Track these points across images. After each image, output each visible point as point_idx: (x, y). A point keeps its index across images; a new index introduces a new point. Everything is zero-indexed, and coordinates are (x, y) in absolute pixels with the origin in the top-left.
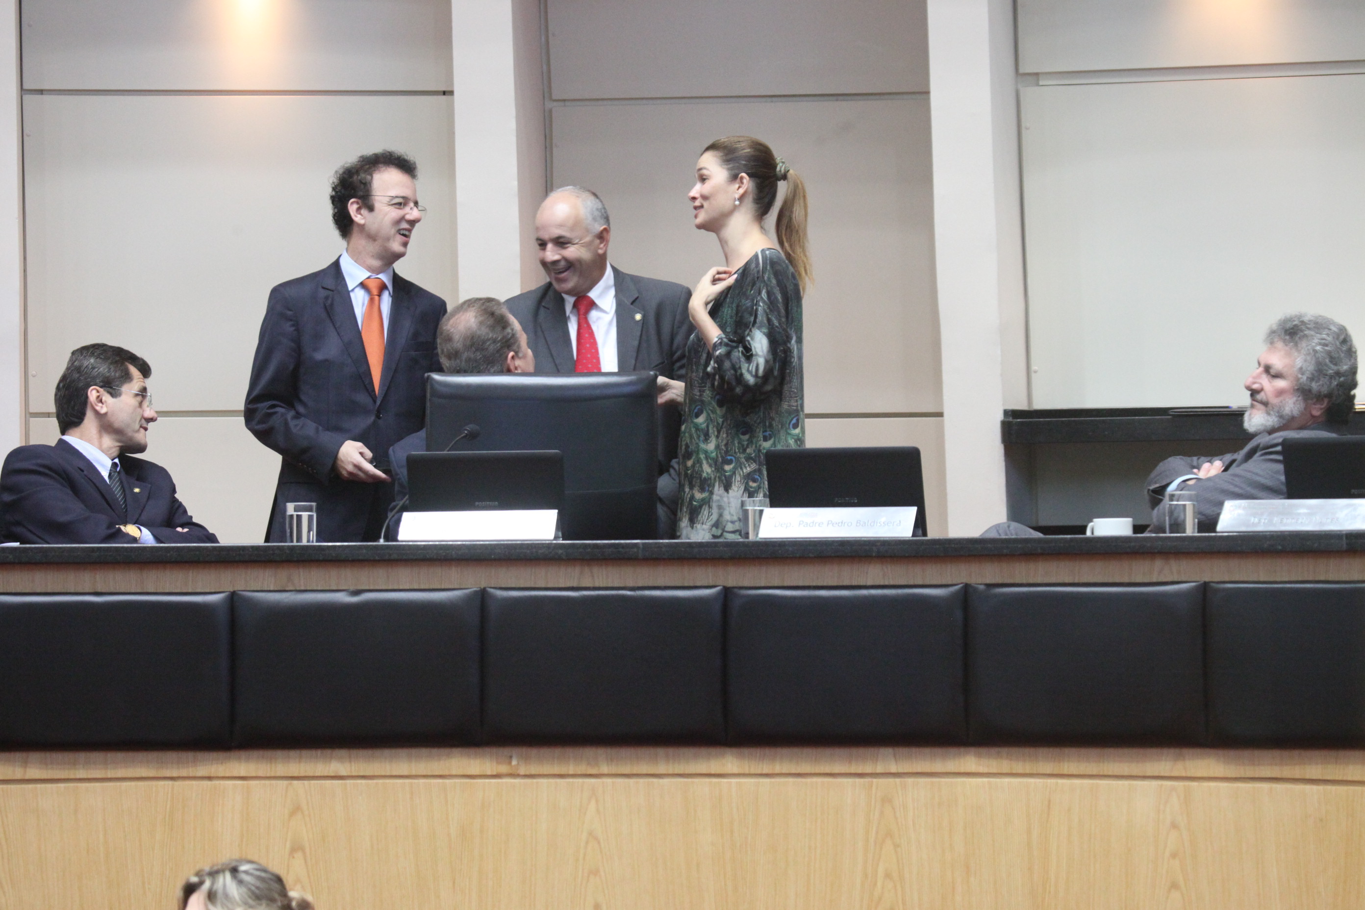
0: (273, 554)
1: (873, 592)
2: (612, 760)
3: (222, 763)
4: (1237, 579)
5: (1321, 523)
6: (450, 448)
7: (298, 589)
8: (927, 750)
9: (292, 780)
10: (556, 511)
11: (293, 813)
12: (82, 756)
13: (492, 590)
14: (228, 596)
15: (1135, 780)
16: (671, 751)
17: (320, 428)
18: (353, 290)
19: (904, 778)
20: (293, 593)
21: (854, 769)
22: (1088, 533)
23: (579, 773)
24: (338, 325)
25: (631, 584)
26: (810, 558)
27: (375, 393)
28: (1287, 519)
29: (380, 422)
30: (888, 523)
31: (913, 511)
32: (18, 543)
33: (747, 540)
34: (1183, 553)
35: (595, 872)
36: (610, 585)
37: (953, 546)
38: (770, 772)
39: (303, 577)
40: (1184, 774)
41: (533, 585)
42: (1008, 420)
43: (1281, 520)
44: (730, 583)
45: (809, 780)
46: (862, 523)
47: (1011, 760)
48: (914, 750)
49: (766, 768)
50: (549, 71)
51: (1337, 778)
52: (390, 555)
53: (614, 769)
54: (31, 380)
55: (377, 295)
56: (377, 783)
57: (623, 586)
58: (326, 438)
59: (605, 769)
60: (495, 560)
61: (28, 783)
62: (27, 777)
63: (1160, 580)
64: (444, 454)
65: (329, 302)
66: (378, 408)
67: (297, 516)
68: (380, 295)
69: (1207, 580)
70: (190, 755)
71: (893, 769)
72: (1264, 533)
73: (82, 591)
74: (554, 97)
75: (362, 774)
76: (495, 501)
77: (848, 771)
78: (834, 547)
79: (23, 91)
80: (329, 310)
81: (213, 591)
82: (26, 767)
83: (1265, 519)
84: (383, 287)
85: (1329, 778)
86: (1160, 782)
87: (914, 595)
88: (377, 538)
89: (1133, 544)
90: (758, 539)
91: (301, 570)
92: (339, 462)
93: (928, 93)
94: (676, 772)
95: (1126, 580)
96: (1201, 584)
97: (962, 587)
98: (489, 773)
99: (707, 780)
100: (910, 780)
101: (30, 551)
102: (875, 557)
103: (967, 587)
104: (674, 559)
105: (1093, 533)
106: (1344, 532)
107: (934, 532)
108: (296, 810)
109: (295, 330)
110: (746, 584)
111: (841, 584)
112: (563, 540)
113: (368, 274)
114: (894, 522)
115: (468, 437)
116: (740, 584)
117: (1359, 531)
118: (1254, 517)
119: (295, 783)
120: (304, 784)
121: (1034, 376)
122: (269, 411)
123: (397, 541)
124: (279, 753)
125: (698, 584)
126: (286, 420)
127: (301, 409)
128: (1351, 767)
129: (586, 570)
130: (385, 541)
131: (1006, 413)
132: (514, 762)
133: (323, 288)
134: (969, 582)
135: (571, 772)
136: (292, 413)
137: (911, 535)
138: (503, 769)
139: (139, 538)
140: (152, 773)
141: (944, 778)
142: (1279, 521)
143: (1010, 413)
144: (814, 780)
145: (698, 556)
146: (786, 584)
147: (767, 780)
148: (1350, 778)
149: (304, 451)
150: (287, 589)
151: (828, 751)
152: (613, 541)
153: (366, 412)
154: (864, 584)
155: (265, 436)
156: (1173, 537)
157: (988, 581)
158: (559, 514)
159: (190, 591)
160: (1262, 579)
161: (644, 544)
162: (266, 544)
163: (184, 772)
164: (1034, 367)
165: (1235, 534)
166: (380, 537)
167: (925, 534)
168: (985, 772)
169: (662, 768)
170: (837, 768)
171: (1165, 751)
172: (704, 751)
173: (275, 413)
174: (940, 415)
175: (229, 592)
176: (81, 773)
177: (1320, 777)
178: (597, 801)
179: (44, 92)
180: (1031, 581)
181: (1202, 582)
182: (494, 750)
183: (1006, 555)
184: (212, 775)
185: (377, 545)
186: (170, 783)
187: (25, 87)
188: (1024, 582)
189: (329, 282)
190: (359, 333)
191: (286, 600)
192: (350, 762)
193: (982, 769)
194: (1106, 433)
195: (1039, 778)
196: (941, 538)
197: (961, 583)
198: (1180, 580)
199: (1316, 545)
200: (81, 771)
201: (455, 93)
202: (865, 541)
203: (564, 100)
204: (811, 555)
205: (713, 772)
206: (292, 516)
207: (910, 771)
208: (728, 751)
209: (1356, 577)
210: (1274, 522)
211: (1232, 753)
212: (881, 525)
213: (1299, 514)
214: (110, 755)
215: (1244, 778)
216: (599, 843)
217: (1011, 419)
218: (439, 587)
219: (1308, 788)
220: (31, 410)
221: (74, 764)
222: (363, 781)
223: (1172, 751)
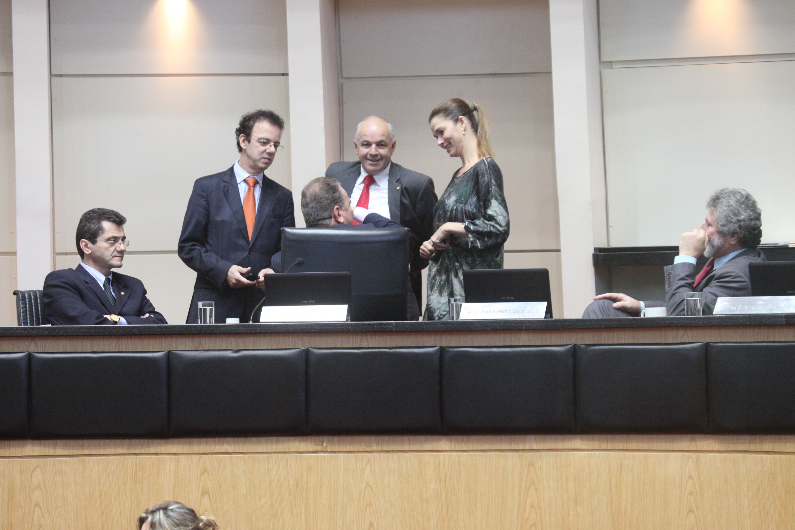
0: (191, 330)
1: (523, 349)
2: (379, 443)
3: (163, 446)
4: (725, 341)
5: (771, 309)
6: (288, 271)
7: (205, 349)
8: (553, 437)
9: (202, 455)
10: (347, 305)
11: (202, 474)
12: (86, 442)
13: (312, 349)
14: (166, 354)
15: (669, 452)
16: (411, 438)
17: (219, 258)
18: (240, 183)
19: (541, 452)
20: (202, 351)
21: (512, 447)
22: (642, 316)
23: (361, 450)
24: (230, 202)
25: (389, 345)
26: (488, 330)
27: (249, 240)
28: (752, 307)
29: (251, 256)
30: (531, 311)
31: (544, 304)
32: (51, 325)
33: (453, 321)
34: (694, 326)
35: (371, 505)
36: (377, 346)
37: (567, 323)
38: (467, 449)
39: (207, 343)
40: (695, 449)
41: (334, 346)
42: (596, 253)
43: (749, 308)
44: (444, 345)
45: (488, 453)
46: (516, 311)
47: (600, 441)
48: (547, 437)
49: (464, 447)
50: (341, 61)
51: (780, 451)
52: (256, 330)
53: (380, 448)
54: (56, 234)
55: (252, 187)
56: (249, 457)
57: (385, 346)
58: (222, 263)
59: (375, 448)
60: (313, 332)
61: (58, 457)
62: (56, 454)
63: (682, 342)
64: (285, 274)
65: (226, 189)
66: (250, 248)
67: (204, 309)
68: (254, 186)
69: (708, 341)
70: (146, 441)
71: (535, 447)
72: (739, 315)
73: (86, 351)
74: (344, 76)
75: (240, 451)
76: (313, 300)
77: (509, 449)
78: (501, 324)
79: (51, 75)
80: (226, 194)
81: (158, 350)
82: (55, 448)
83: (740, 307)
84: (256, 183)
85: (776, 450)
86: (683, 454)
87: (547, 351)
88: (248, 321)
89: (667, 322)
90: (459, 320)
91: (207, 339)
92: (228, 278)
93: (551, 73)
94: (414, 450)
95: (663, 342)
96: (705, 344)
97: (572, 346)
98: (311, 450)
99: (432, 454)
100: (544, 453)
101: (57, 329)
102: (524, 329)
103: (575, 346)
104: (412, 331)
105: (644, 316)
106: (784, 314)
107: (556, 316)
108: (205, 471)
109: (206, 203)
110: (453, 345)
111: (505, 345)
112: (351, 321)
113: (248, 175)
114: (534, 310)
115: (298, 265)
116: (450, 345)
117: (793, 313)
118: (734, 306)
119: (204, 456)
120: (209, 457)
121: (611, 229)
122: (192, 248)
123: (259, 322)
124: (195, 440)
125: (427, 345)
126: (201, 253)
127: (209, 248)
128: (788, 444)
129: (364, 338)
130: (252, 323)
131: (595, 249)
132: (325, 445)
133: (224, 181)
134: (576, 344)
135: (356, 450)
136: (203, 250)
137: (543, 317)
138: (319, 448)
139: (118, 321)
140: (125, 451)
141: (563, 452)
142: (748, 309)
143: (598, 250)
144: (491, 453)
145: (426, 330)
146: (474, 345)
147: (465, 454)
148: (788, 451)
149: (211, 270)
150: (199, 349)
151: (498, 437)
152: (379, 322)
153: (243, 250)
154: (518, 345)
155: (189, 262)
156: (688, 317)
157: (586, 343)
158: (348, 306)
159: (145, 350)
160: (738, 341)
161: (395, 323)
162: (187, 325)
163: (143, 451)
164: (611, 224)
165: (723, 316)
166: (250, 320)
167: (551, 317)
168: (585, 448)
169: (407, 447)
170: (504, 447)
171: (685, 436)
172: (429, 437)
173: (194, 249)
174: (559, 251)
175: (167, 351)
176: (86, 452)
177: (771, 450)
178: (371, 466)
179: (63, 76)
180: (611, 342)
181: (705, 342)
182: (314, 438)
183: (597, 328)
184: (158, 453)
185: (248, 325)
186: (135, 457)
187: (53, 73)
188: (607, 343)
189: (227, 178)
190: (242, 207)
191: (198, 355)
192: (234, 444)
193: (584, 447)
194: (651, 260)
195: (616, 452)
196: (561, 319)
197: (572, 344)
198: (693, 341)
199: (768, 322)
200: (86, 451)
201: (289, 74)
202: (518, 321)
203: (350, 78)
204: (488, 329)
205: (435, 449)
206: (201, 309)
207: (544, 448)
208: (443, 437)
209: (791, 339)
210: (745, 309)
211: (722, 437)
212: (527, 312)
213: (759, 305)
214: (102, 442)
215: (729, 451)
216: (372, 489)
217: (598, 253)
218: (282, 348)
219: (765, 456)
220: (57, 251)
221: (82, 447)
222: (242, 455)
223: (689, 436)
